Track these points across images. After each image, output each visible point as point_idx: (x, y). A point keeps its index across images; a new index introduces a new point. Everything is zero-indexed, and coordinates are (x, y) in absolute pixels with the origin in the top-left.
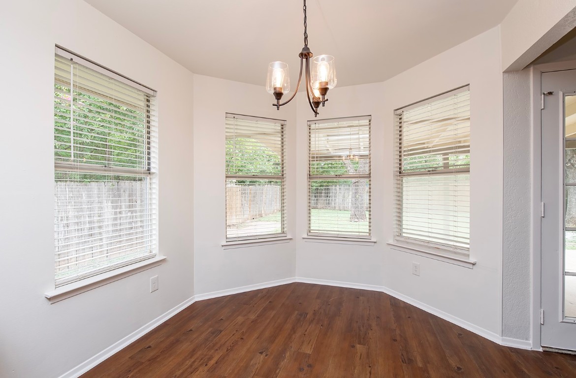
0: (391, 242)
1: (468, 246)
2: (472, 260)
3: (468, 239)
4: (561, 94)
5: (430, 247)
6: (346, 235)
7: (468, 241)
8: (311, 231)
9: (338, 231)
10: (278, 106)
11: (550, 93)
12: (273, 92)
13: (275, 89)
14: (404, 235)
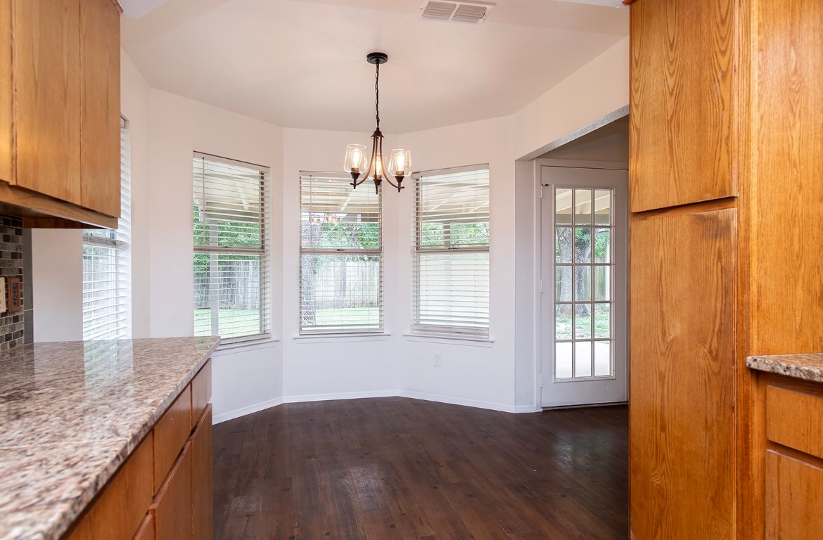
0: (408, 332)
1: (487, 326)
2: (491, 339)
3: (487, 318)
4: (553, 186)
5: (452, 332)
6: (354, 330)
7: (487, 321)
8: (303, 329)
9: (342, 325)
10: (355, 185)
11: (547, 185)
12: (350, 171)
13: (353, 169)
14: (421, 323)
